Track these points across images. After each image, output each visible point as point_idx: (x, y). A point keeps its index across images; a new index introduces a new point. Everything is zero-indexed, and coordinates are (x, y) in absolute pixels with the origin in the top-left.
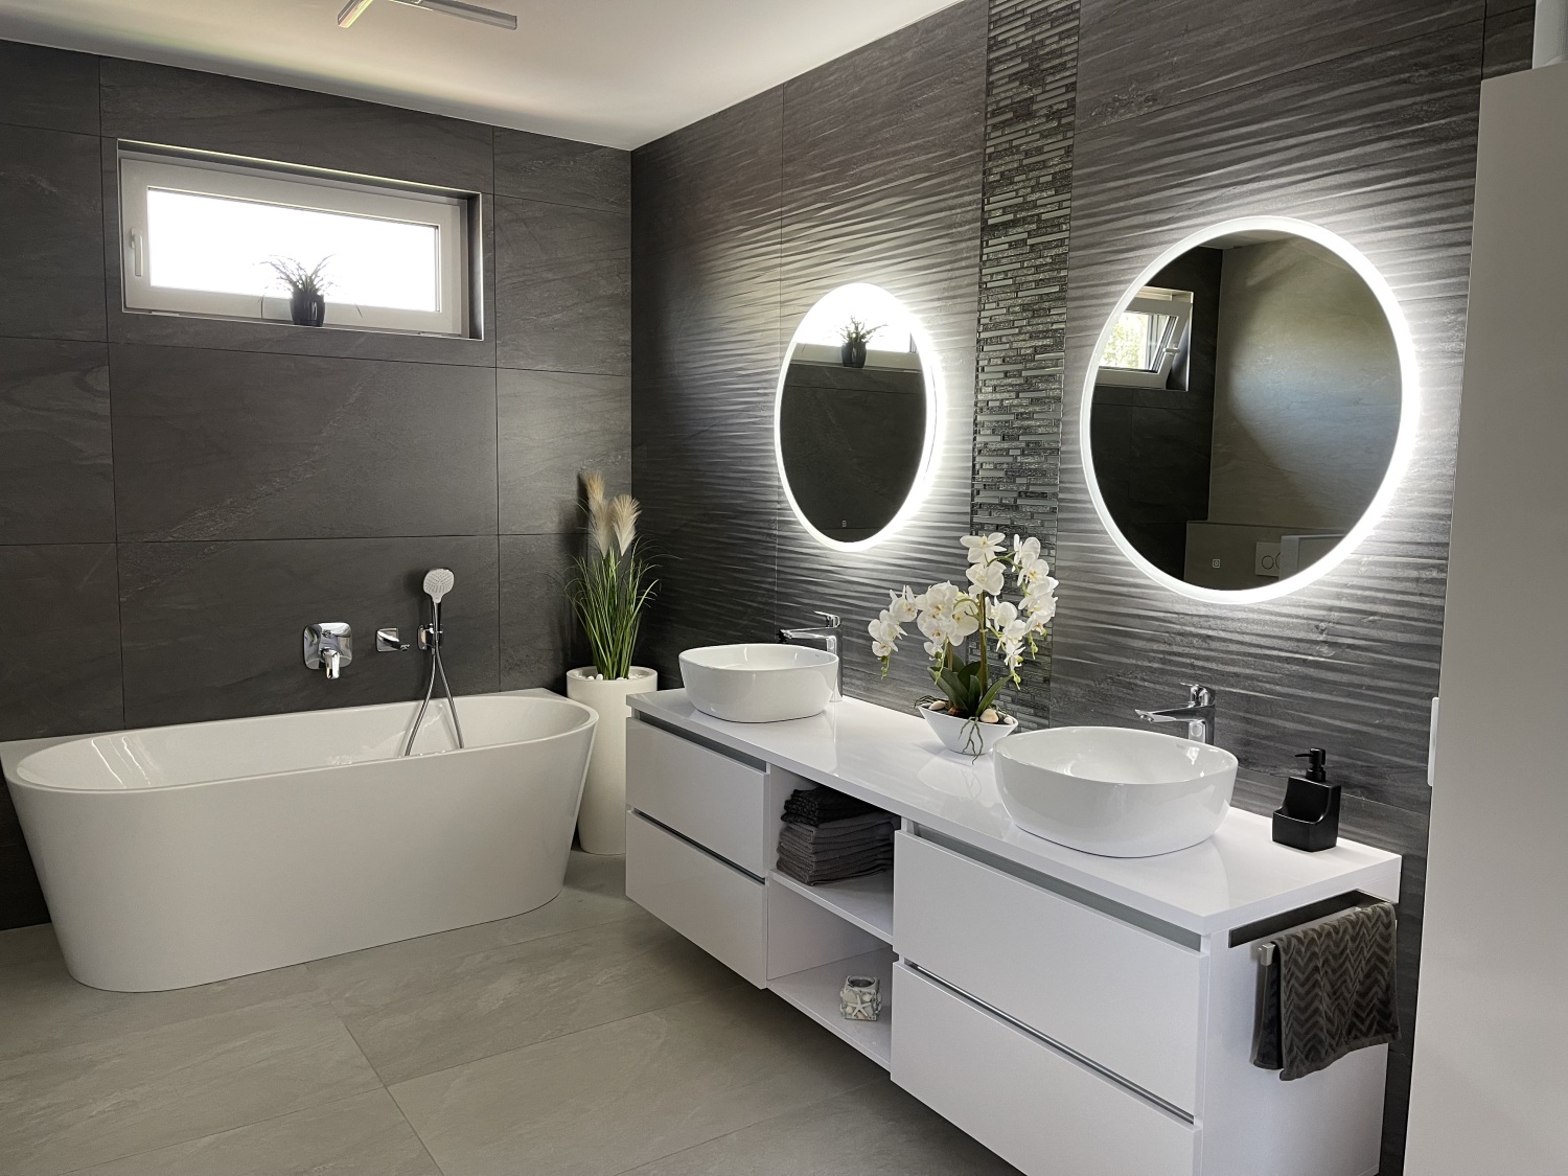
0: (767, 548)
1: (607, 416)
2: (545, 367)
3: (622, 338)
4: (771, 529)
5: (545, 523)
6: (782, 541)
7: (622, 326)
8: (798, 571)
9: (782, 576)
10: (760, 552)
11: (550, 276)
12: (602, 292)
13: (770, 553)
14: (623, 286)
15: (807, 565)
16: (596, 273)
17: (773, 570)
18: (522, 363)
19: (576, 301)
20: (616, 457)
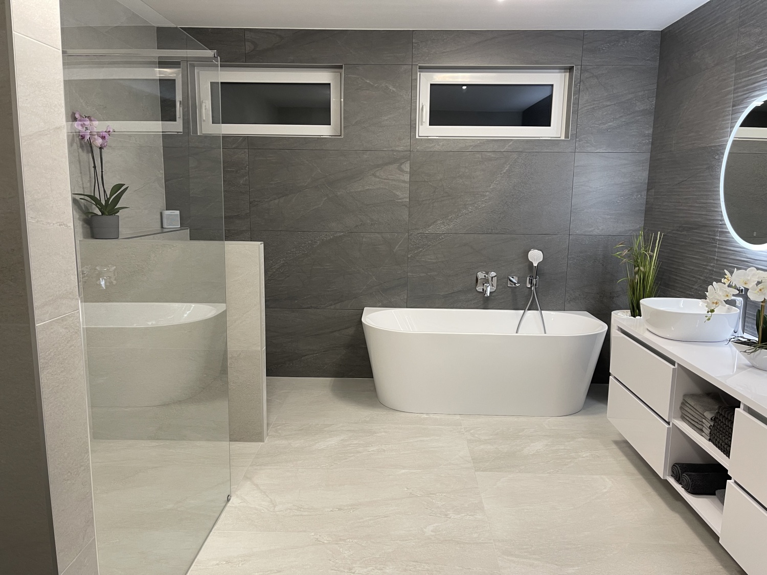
0: (712, 247)
1: (634, 174)
2: (601, 150)
3: (647, 132)
4: (715, 236)
5: (594, 230)
6: (721, 242)
7: (647, 126)
8: (728, 260)
9: (719, 263)
10: (709, 249)
11: (608, 103)
12: (637, 109)
13: (713, 249)
14: (649, 104)
15: (733, 257)
16: (634, 99)
17: (714, 259)
18: (589, 149)
19: (621, 115)
20: (637, 195)
